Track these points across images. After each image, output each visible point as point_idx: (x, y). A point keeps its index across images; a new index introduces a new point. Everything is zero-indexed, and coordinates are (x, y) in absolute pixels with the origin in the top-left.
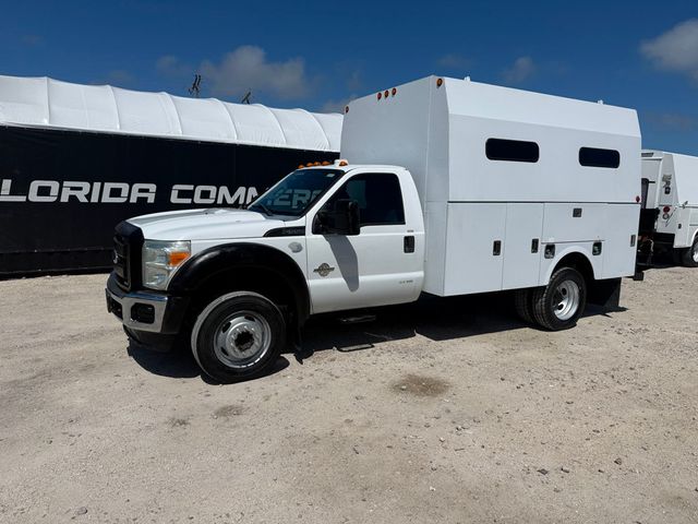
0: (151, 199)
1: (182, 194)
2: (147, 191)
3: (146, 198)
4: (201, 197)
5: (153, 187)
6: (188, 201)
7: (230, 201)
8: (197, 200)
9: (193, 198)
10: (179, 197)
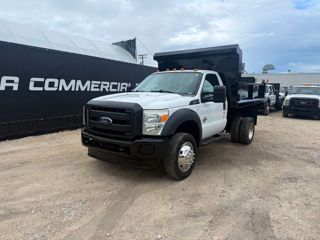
0: (16, 87)
1: (37, 84)
2: (12, 82)
3: (13, 87)
4: (49, 87)
5: (16, 79)
6: (41, 89)
7: (67, 89)
8: (47, 88)
9: (43, 87)
10: (35, 86)
